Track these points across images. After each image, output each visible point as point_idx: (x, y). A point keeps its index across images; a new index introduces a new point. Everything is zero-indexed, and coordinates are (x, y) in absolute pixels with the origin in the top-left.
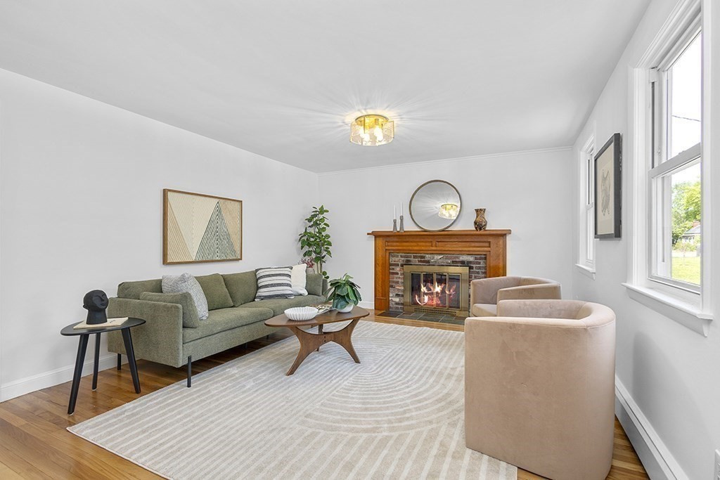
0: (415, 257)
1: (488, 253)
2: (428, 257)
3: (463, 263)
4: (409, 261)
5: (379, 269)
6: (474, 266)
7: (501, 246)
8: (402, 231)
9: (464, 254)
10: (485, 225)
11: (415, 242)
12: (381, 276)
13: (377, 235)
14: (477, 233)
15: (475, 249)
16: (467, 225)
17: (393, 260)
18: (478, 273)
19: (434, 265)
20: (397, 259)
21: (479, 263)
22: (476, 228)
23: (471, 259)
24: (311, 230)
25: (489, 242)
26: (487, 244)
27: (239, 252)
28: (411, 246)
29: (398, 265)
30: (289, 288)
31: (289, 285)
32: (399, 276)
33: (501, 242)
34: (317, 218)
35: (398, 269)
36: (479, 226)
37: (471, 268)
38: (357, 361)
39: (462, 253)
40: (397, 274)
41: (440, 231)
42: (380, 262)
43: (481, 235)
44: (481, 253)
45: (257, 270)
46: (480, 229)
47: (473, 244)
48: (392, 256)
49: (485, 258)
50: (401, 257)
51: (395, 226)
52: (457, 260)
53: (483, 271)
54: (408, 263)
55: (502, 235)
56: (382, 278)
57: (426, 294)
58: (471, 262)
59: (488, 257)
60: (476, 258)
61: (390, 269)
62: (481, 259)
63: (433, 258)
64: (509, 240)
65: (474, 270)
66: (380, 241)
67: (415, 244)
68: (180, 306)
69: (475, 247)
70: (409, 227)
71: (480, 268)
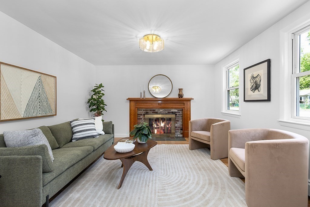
0: (150, 111)
1: (183, 108)
2: (157, 110)
3: (173, 113)
4: (148, 112)
5: (132, 117)
6: (177, 114)
7: (189, 105)
8: (144, 98)
9: (173, 109)
10: (183, 96)
11: (151, 103)
12: (133, 121)
13: (131, 100)
14: (179, 99)
15: (178, 106)
16: (175, 96)
17: (139, 112)
18: (179, 117)
19: (159, 114)
20: (141, 112)
21: (180, 113)
22: (179, 97)
23: (176, 111)
24: (94, 97)
25: (184, 103)
26: (183, 104)
27: (54, 110)
28: (149, 105)
29: (142, 115)
30: (94, 131)
31: (95, 130)
32: (142, 120)
33: (189, 103)
34: (97, 91)
35: (142, 117)
36: (180, 96)
37: (176, 115)
38: (151, 169)
39: (172, 108)
40: (141, 119)
41: (163, 98)
42: (133, 113)
43: (181, 100)
44: (180, 108)
45: (71, 122)
46: (181, 97)
47: (177, 104)
48: (139, 111)
49: (182, 110)
50: (144, 110)
51: (141, 95)
52: (170, 111)
53: (181, 116)
54: (147, 113)
55: (189, 100)
56: (134, 122)
57: (156, 128)
58: (176, 112)
59: (183, 110)
60: (178, 111)
61: (138, 117)
62: (180, 111)
63: (159, 111)
64: (192, 102)
65: (178, 116)
66: (133, 103)
67: (150, 104)
68: (40, 157)
69: (178, 105)
70: (148, 96)
71: (180, 115)
